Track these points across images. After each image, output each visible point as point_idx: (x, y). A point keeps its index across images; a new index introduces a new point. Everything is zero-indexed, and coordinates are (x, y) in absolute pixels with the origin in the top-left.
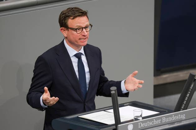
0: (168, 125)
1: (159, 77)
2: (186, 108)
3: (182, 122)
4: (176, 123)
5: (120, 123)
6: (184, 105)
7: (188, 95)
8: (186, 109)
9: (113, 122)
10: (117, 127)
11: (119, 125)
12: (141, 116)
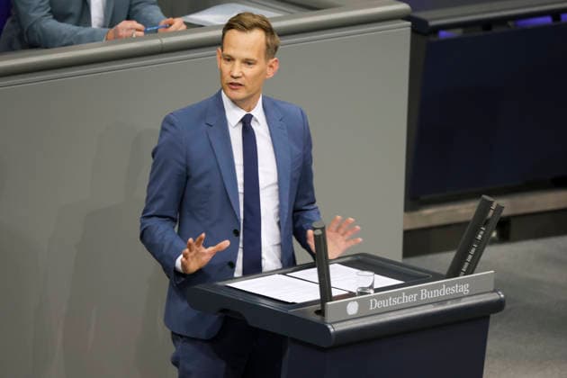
0: (431, 305)
1: (416, 214)
2: (471, 271)
3: (463, 299)
4: (449, 302)
5: (332, 299)
6: (467, 264)
7: (473, 251)
8: (471, 273)
9: (317, 296)
10: (323, 306)
11: (329, 303)
12: (371, 287)
